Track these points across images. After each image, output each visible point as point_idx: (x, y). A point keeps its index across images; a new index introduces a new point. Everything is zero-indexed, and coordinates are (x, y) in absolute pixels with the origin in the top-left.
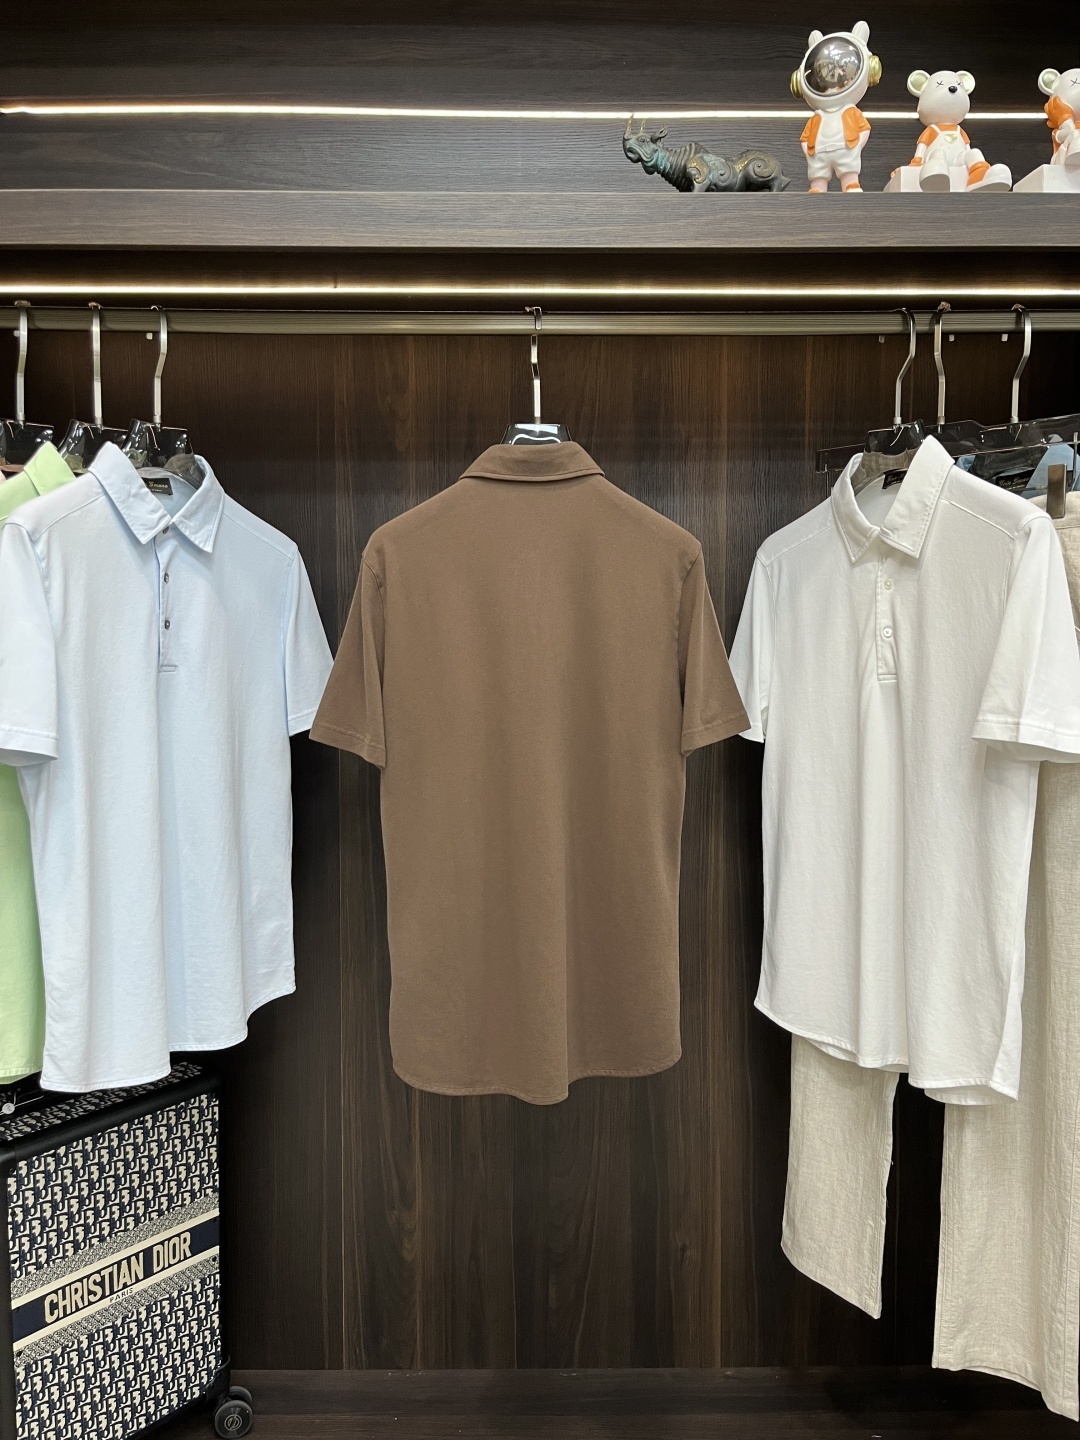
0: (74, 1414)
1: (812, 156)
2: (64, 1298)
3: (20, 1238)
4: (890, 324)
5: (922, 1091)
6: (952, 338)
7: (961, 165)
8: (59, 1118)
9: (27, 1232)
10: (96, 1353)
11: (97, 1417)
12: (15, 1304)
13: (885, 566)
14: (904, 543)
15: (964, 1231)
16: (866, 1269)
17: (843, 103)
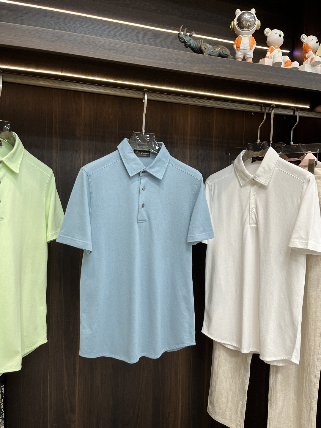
1: (238, 50)
13: (254, 188)
14: (262, 181)
15: (277, 406)
16: (239, 418)
17: (248, 34)
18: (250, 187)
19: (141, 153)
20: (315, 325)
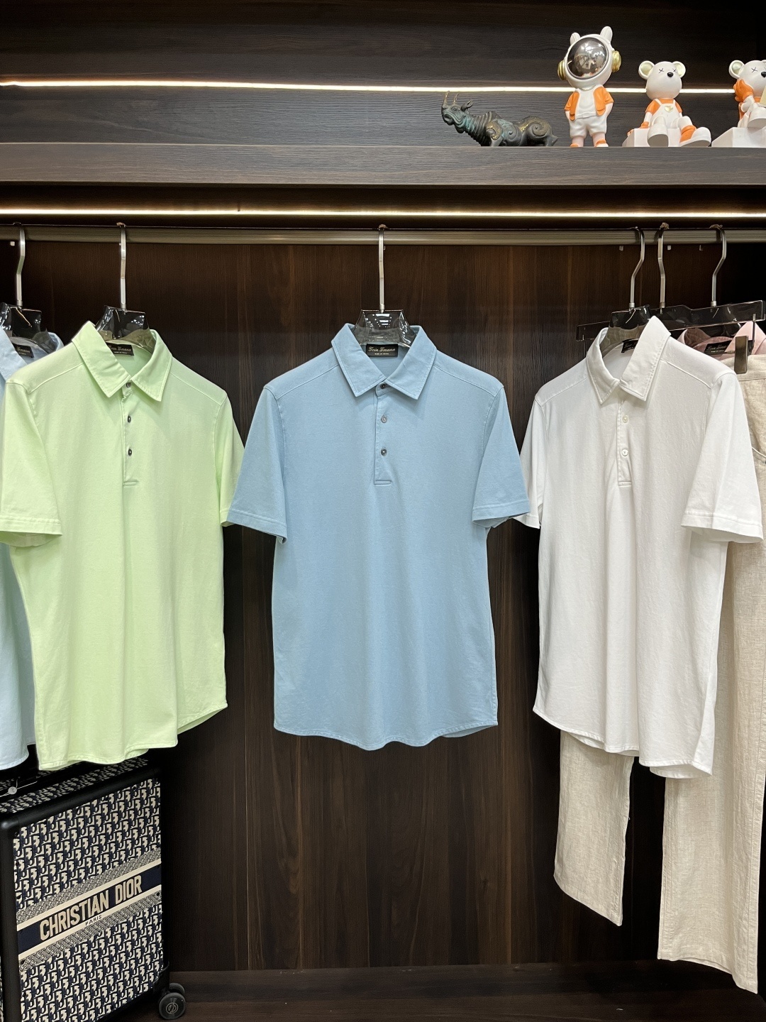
0: (61, 1004)
1: (573, 121)
2: (53, 923)
3: (22, 881)
4: (626, 238)
5: (648, 768)
6: (669, 248)
7: (675, 128)
8: (49, 797)
9: (27, 877)
10: (76, 961)
11: (78, 1005)
12: (19, 928)
13: (623, 406)
14: (636, 390)
15: (679, 865)
16: (612, 892)
17: (593, 84)
18: (617, 404)
19: (379, 349)
20: (749, 694)
